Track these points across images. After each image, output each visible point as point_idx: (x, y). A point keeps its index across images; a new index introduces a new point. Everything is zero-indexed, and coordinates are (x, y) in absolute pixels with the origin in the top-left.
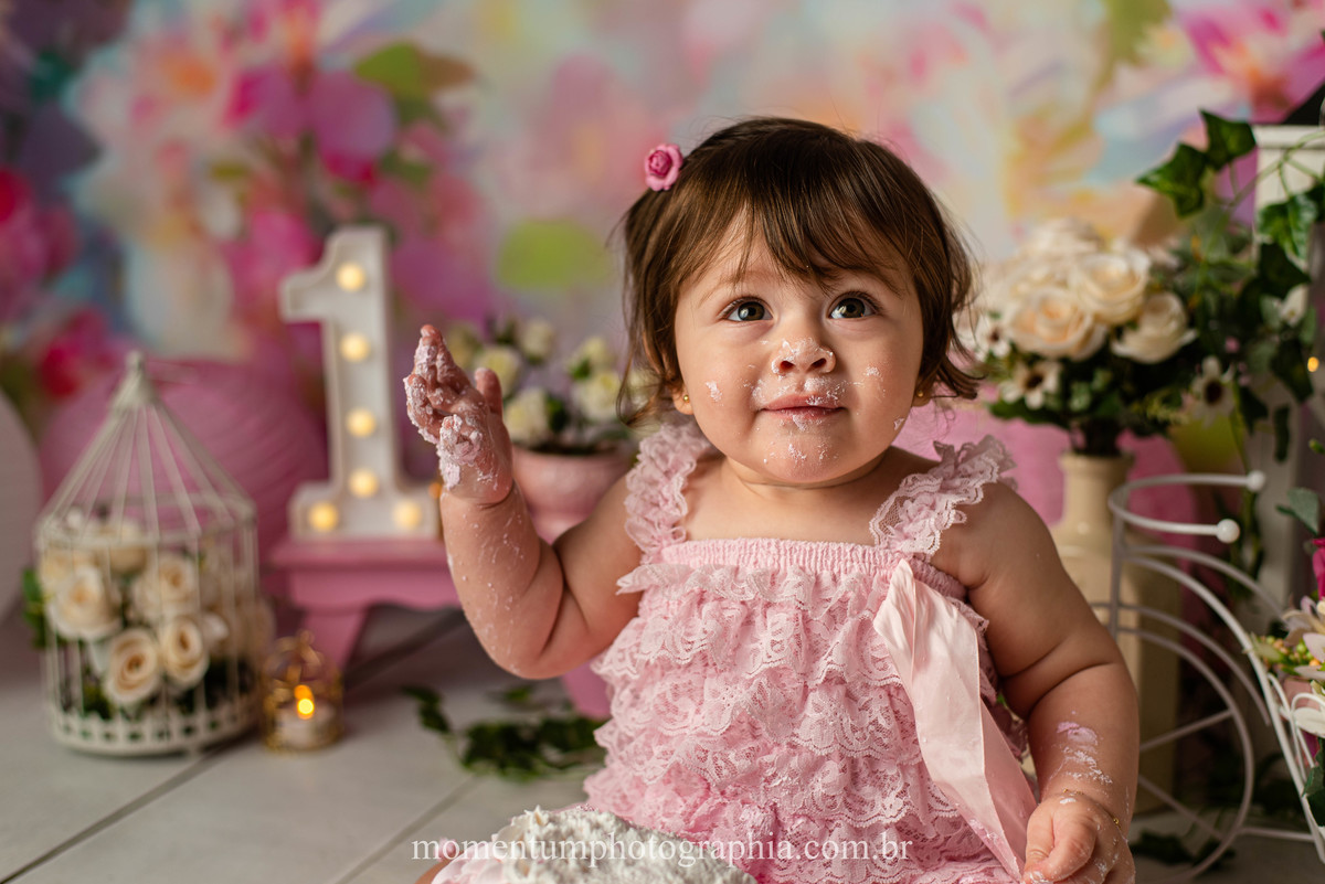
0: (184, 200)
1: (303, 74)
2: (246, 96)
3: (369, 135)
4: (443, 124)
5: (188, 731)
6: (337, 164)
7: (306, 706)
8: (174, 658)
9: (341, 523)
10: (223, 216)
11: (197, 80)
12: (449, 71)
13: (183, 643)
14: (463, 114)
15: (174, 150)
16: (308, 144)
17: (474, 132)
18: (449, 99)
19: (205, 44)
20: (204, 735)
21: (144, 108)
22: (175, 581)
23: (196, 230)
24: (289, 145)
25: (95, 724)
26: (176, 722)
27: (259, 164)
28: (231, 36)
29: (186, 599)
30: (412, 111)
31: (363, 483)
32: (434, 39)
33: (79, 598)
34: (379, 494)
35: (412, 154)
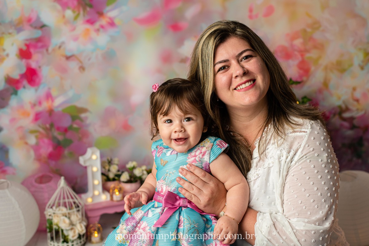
0: (23, 138)
1: (51, 112)
2: (37, 117)
3: (66, 123)
4: (82, 120)
5: (81, 242)
6: (58, 129)
7: (96, 235)
8: (80, 230)
9: (93, 201)
10: (32, 140)
11: (26, 114)
12: (84, 110)
13: (81, 227)
14: (86, 118)
15: (21, 128)
16: (52, 125)
17: (88, 122)
18: (83, 115)
19: (28, 107)
20: (83, 243)
21: (13, 120)
22: (77, 216)
23: (26, 143)
24: (48, 126)
25: (65, 244)
26: (79, 241)
27: (41, 130)
28: (33, 106)
29: (79, 219)
30: (74, 118)
31: (96, 193)
32: (79, 104)
33: (64, 222)
34: (99, 195)
35: (75, 126)
